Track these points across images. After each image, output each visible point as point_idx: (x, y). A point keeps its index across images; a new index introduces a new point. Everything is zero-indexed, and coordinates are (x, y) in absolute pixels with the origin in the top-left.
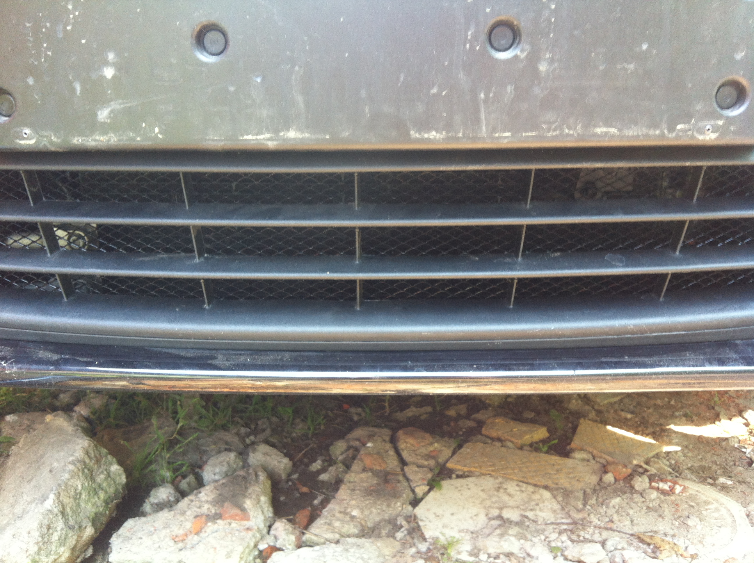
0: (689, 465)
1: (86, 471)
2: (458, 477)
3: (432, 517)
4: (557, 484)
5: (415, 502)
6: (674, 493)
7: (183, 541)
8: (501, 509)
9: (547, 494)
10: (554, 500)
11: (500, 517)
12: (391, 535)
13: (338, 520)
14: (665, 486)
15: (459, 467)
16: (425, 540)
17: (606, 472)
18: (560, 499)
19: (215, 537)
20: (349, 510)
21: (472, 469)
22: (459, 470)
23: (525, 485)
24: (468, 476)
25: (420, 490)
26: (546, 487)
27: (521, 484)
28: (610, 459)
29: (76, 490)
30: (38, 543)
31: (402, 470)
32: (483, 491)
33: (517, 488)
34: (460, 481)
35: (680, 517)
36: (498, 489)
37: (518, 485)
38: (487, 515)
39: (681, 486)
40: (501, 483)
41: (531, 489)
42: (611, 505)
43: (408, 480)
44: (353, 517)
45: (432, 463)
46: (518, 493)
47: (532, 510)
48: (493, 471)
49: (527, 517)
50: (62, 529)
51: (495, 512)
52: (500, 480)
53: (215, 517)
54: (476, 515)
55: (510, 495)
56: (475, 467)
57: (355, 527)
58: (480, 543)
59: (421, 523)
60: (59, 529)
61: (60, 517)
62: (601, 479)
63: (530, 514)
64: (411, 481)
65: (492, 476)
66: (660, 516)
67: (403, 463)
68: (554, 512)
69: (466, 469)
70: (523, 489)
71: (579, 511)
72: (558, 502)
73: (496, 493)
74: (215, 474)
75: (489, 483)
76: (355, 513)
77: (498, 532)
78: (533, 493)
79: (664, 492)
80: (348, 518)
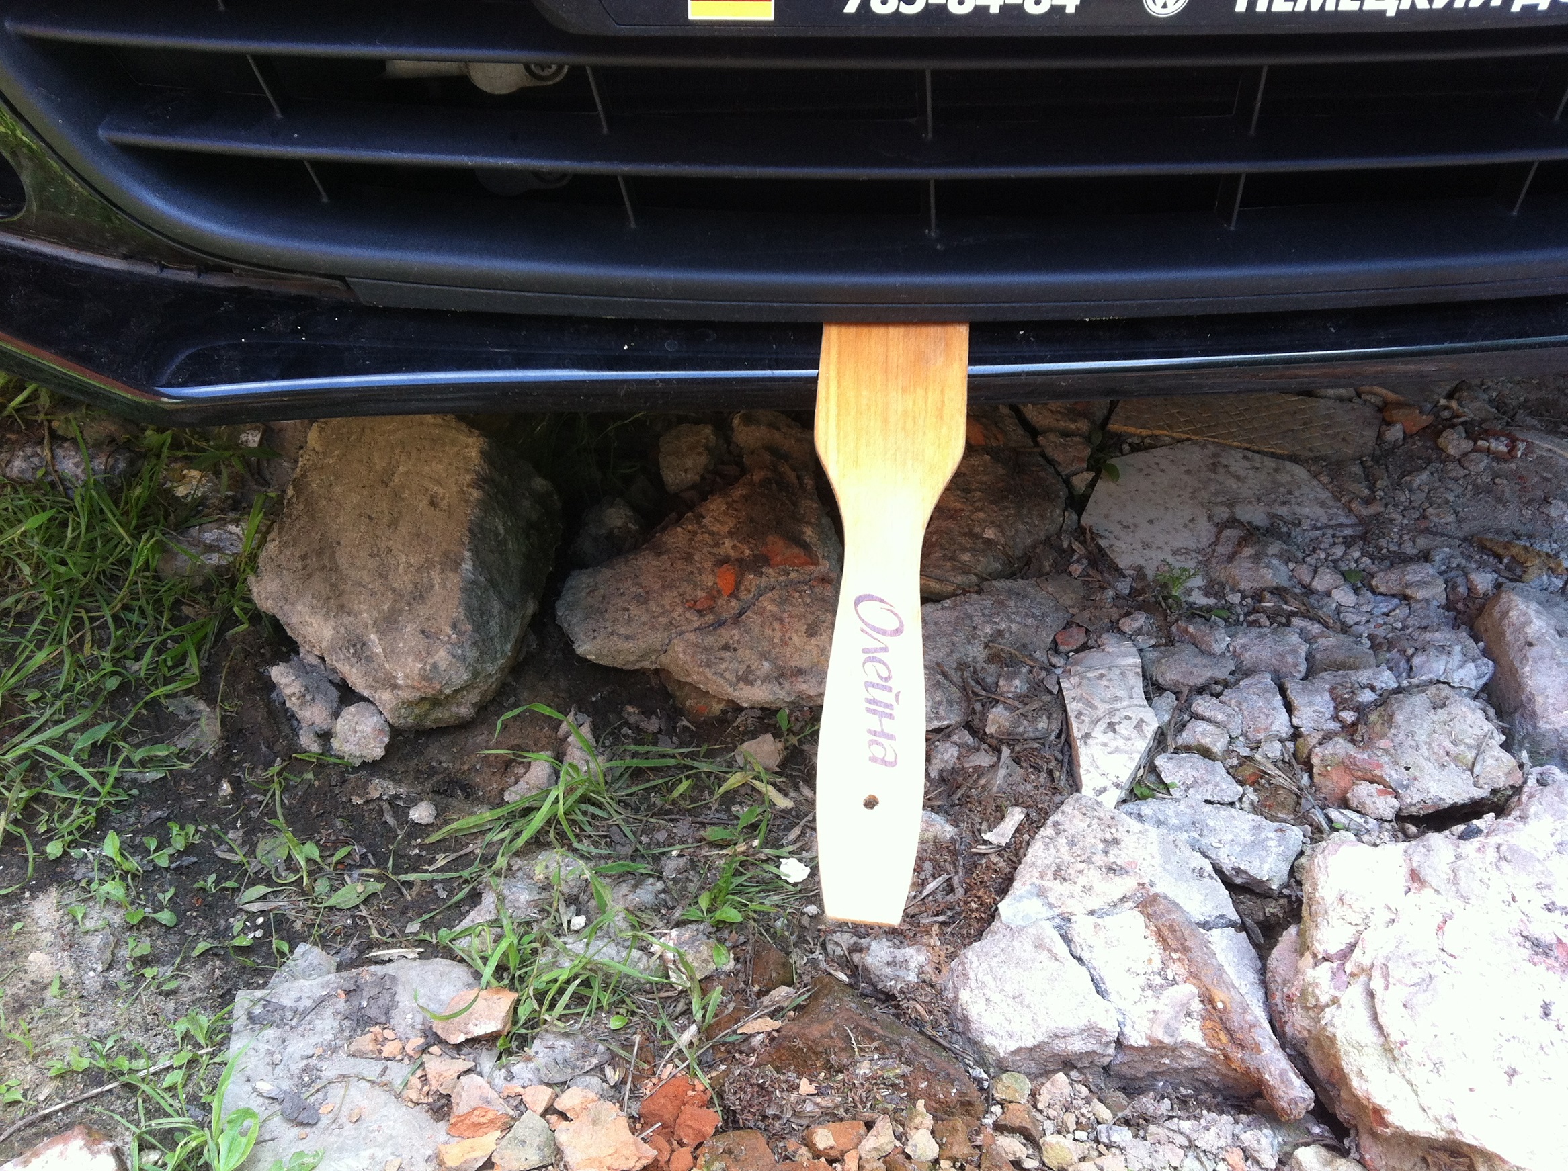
0: (1522, 399)
2: (1135, 449)
3: (1117, 529)
4: (1310, 450)
5: (1078, 503)
6: (1514, 457)
8: (1231, 505)
9: (1300, 472)
10: (1315, 482)
11: (1233, 522)
12: (1061, 569)
13: (964, 549)
14: (1501, 447)
15: (1133, 430)
16: (1120, 573)
17: (1389, 424)
18: (1326, 480)
20: (977, 530)
21: (1157, 432)
22: (1133, 435)
23: (1257, 456)
24: (1149, 448)
25: (1080, 482)
26: (1294, 459)
27: (1250, 454)
28: (1391, 396)
31: (1037, 444)
32: (1188, 472)
33: (1247, 464)
34: (1141, 456)
35: (1531, 501)
36: (1214, 467)
37: (1245, 457)
38: (1210, 518)
39: (1523, 441)
40: (1215, 455)
41: (1270, 463)
42: (1415, 485)
43: (1050, 461)
44: (989, 542)
45: (1084, 426)
46: (1251, 473)
47: (1284, 503)
48: (1195, 432)
49: (1281, 517)
51: (1223, 513)
52: (1211, 449)
53: (758, 563)
54: (1192, 520)
55: (1238, 478)
56: (1160, 428)
57: (996, 559)
58: (1220, 573)
59: (1103, 543)
62: (1380, 436)
63: (1283, 511)
64: (1059, 464)
65: (1195, 443)
66: (1499, 500)
67: (1033, 432)
68: (1323, 504)
69: (1145, 432)
70: (1258, 465)
71: (1367, 502)
72: (1325, 486)
73: (1213, 476)
75: (1195, 456)
76: (990, 534)
77: (1248, 551)
78: (1276, 470)
79: (1497, 457)
80: (980, 546)
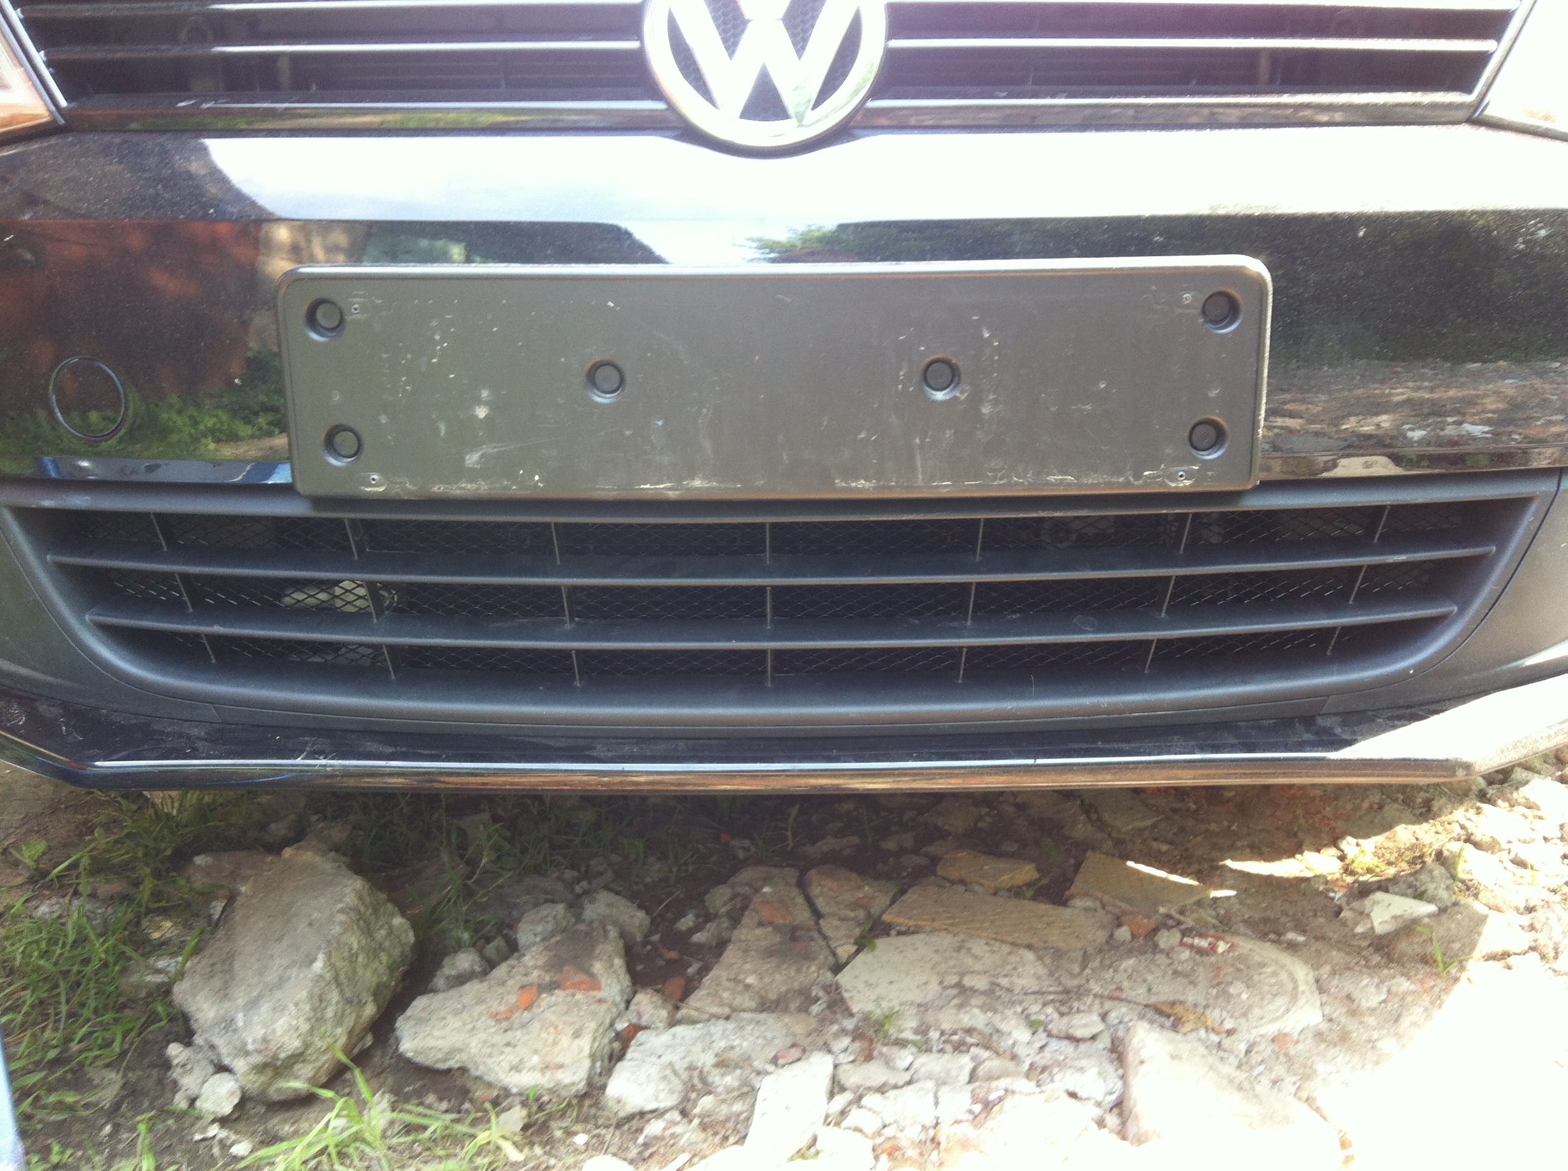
0: (1247, 916)
1: (361, 922)
2: (900, 933)
3: (861, 986)
4: (1046, 942)
5: (838, 968)
6: (1215, 952)
7: (507, 1019)
8: (962, 975)
9: (1030, 956)
10: (1039, 963)
11: (959, 985)
12: (804, 1009)
13: (726, 989)
14: (1204, 943)
15: (901, 920)
16: (852, 1015)
17: (1119, 925)
18: (1048, 961)
19: (554, 1012)
20: (741, 977)
21: (921, 923)
22: (901, 924)
23: (997, 944)
24: (914, 933)
25: (844, 950)
26: (1029, 947)
27: (992, 942)
28: (1125, 906)
29: (351, 949)
30: (309, 1019)
31: (817, 924)
32: (936, 951)
33: (987, 948)
34: (903, 939)
35: (1218, 984)
36: (958, 949)
37: (987, 944)
38: (941, 983)
39: (1227, 943)
40: (963, 941)
41: (1006, 949)
42: (1122, 968)
43: (825, 938)
44: (748, 987)
45: (861, 914)
46: (988, 954)
47: (1006, 976)
48: (952, 925)
49: (998, 985)
50: (337, 1003)
51: (954, 979)
52: (962, 936)
53: (551, 987)
54: (926, 983)
55: (975, 957)
56: (925, 920)
57: (752, 999)
58: (930, 1018)
59: (846, 995)
60: (334, 1001)
61: (334, 986)
62: (1111, 936)
63: (1004, 982)
64: (831, 939)
65: (950, 932)
66: (1191, 983)
67: (817, 915)
68: (1039, 978)
69: (911, 923)
70: (996, 949)
71: (1074, 976)
72: (1045, 966)
73: (955, 955)
74: (535, 935)
75: (946, 941)
76: (750, 980)
77: (956, 1001)
78: (1009, 953)
79: (1200, 951)
80: (740, 987)
